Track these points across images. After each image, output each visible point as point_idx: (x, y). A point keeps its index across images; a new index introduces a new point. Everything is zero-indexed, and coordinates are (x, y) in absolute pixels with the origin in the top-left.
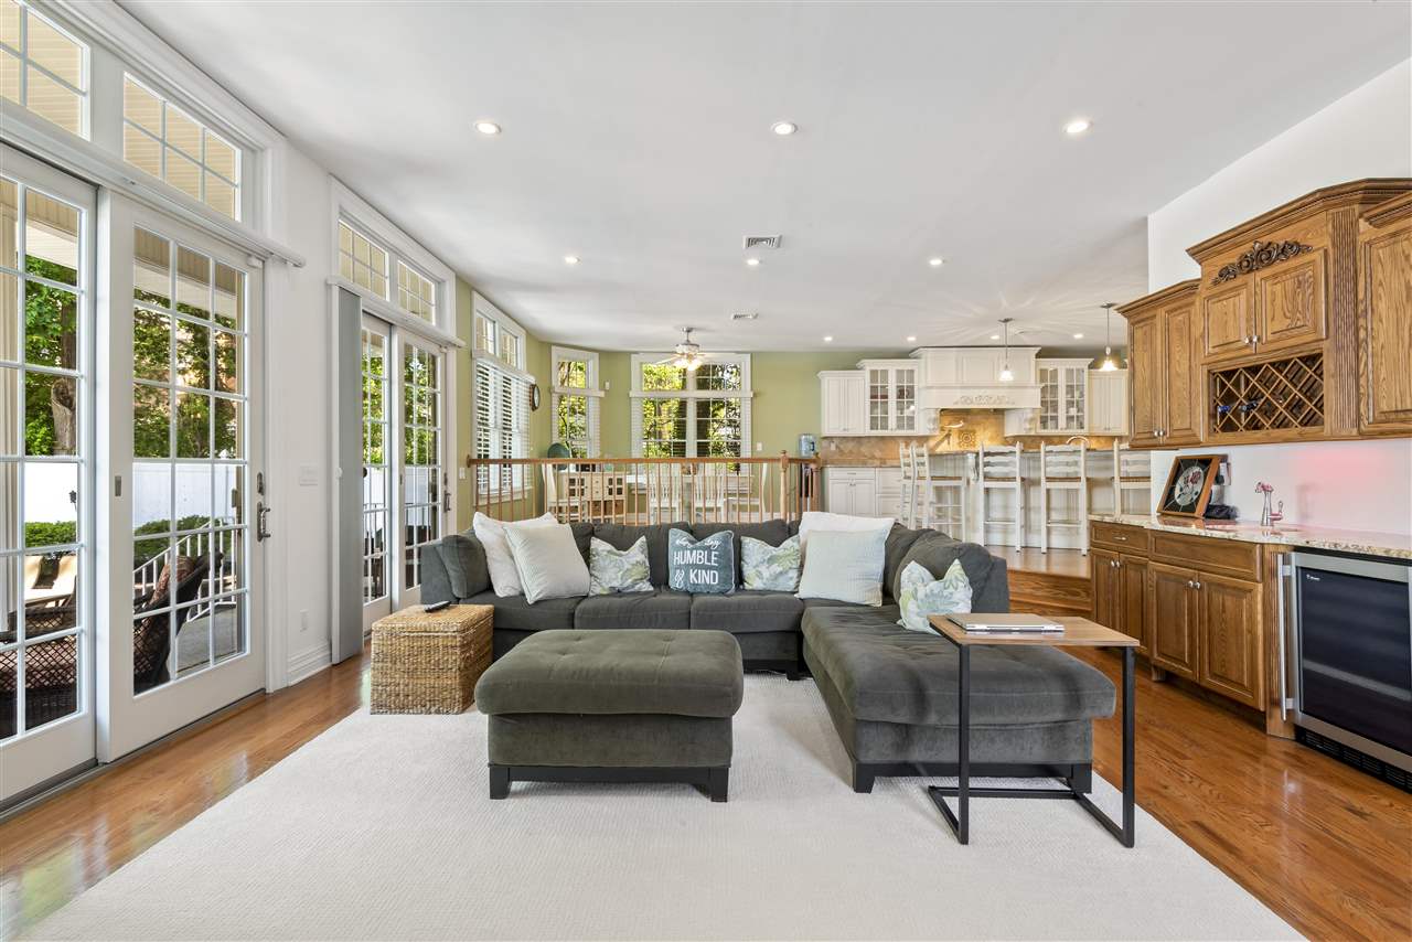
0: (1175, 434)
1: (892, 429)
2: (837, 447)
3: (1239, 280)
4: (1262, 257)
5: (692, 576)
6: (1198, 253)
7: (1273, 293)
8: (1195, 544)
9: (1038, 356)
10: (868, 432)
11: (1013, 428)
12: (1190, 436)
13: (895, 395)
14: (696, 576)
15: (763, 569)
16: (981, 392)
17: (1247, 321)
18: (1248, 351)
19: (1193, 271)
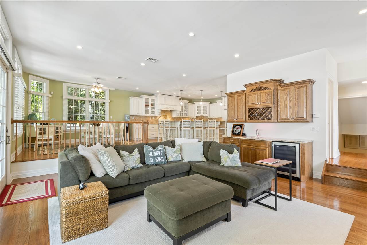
0: (239, 120)
1: (150, 114)
2: (134, 118)
3: (256, 92)
4: (260, 89)
5: (156, 159)
6: (245, 86)
7: (263, 95)
8: (253, 141)
9: (180, 99)
10: (144, 114)
11: (175, 115)
12: (242, 120)
13: (151, 105)
14: (158, 159)
15: (173, 155)
16: (169, 106)
17: (257, 100)
18: (257, 105)
19: (245, 89)
